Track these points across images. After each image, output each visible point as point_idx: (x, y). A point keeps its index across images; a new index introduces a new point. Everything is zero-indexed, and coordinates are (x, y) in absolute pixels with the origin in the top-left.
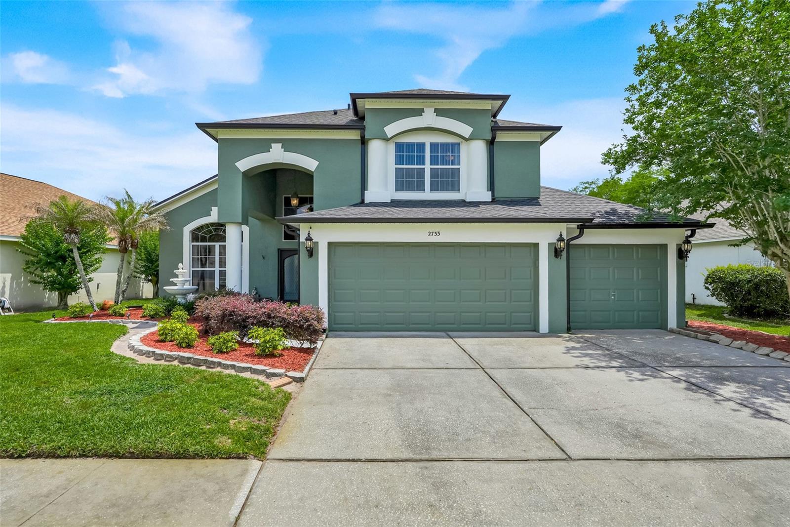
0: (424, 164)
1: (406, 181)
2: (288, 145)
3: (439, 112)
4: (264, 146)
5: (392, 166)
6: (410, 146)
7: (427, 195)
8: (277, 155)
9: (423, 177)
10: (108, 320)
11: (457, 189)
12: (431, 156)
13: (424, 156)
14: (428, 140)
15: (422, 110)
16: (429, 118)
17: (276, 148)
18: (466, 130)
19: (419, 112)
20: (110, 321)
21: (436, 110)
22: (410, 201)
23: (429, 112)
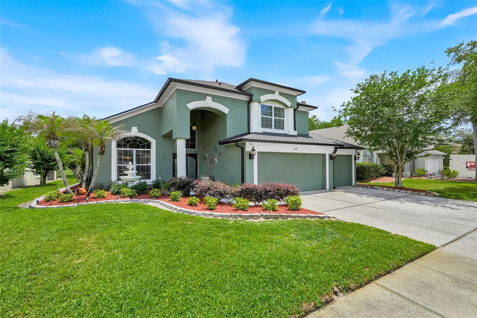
0: (272, 116)
1: (266, 123)
2: (215, 98)
3: (281, 94)
4: (203, 97)
5: (260, 116)
6: (267, 107)
7: (273, 130)
8: (208, 103)
9: (272, 122)
10: (104, 201)
11: (283, 128)
12: (274, 113)
13: (272, 113)
14: (272, 105)
16: (276, 96)
17: (209, 99)
18: (289, 103)
19: (273, 92)
20: (105, 202)
21: (279, 93)
22: (267, 133)
23: (277, 93)
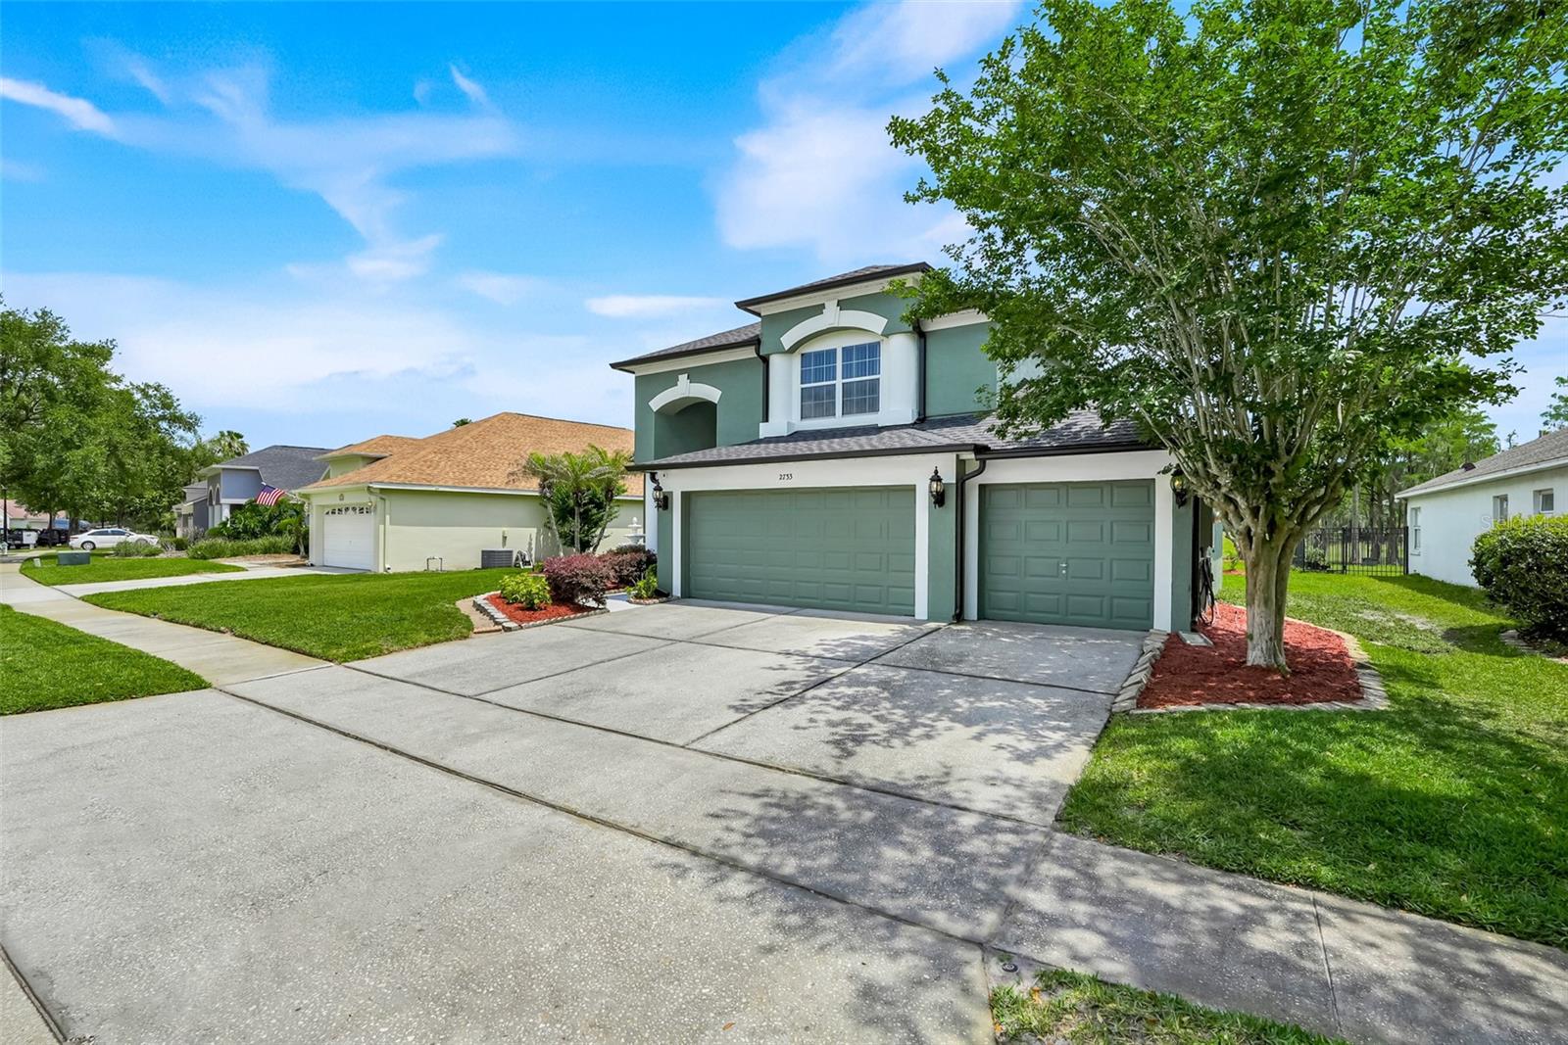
0: (834, 379)
1: (816, 401)
2: (694, 375)
3: (843, 305)
4: (670, 379)
5: (797, 386)
6: (819, 355)
7: (838, 421)
8: (685, 389)
9: (834, 396)
11: (874, 409)
12: (843, 366)
13: (835, 367)
14: (837, 343)
15: (823, 306)
16: (832, 316)
17: (683, 380)
18: (876, 323)
19: (818, 309)
21: (839, 303)
22: (818, 431)
23: (831, 307)
